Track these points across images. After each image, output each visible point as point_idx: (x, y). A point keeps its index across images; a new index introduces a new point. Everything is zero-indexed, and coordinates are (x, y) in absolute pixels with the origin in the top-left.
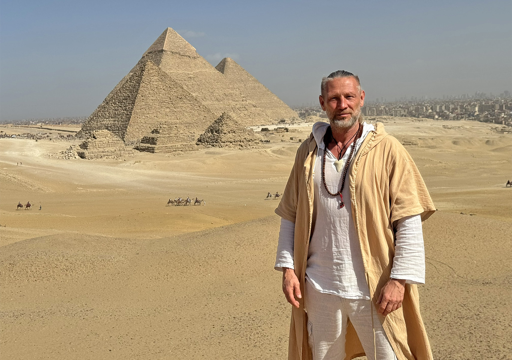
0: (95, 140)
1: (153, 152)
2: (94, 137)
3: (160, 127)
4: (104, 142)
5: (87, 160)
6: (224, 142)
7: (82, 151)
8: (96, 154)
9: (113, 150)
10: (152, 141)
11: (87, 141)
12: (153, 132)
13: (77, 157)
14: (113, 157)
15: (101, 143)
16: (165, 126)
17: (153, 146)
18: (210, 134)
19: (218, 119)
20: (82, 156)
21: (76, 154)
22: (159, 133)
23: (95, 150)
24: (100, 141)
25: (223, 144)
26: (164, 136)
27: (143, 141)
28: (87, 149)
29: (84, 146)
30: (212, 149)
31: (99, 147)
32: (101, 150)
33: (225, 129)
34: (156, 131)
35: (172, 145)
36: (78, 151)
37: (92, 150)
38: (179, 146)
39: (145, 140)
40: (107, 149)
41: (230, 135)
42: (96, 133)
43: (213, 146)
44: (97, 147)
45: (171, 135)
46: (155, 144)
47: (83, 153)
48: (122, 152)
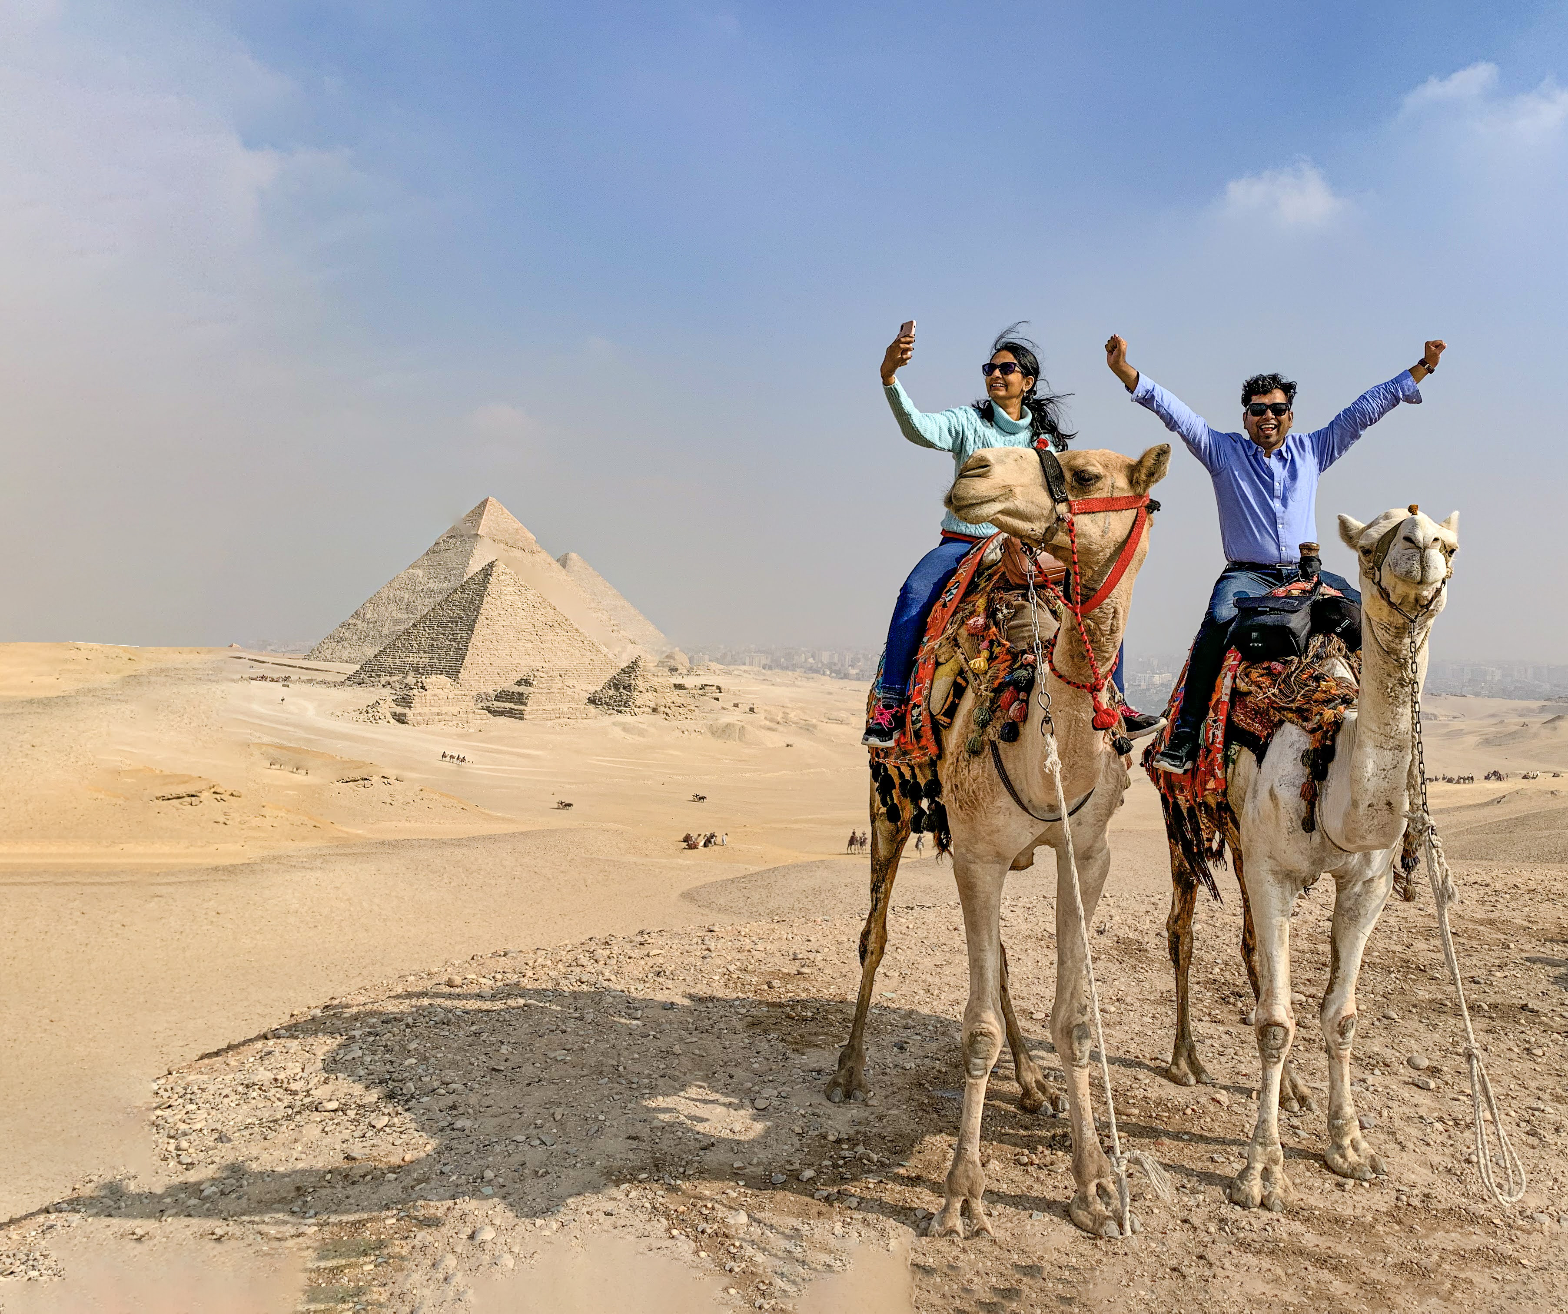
0: (425, 693)
1: (521, 719)
2: (423, 687)
3: (535, 676)
4: (440, 697)
5: (411, 727)
6: (639, 707)
7: (399, 710)
8: (426, 718)
9: (455, 712)
10: (520, 699)
11: (411, 694)
12: (519, 683)
13: (392, 721)
14: (455, 722)
15: (436, 698)
16: (542, 675)
17: (522, 707)
18: (612, 692)
19: (628, 667)
20: (401, 719)
21: (389, 715)
22: (531, 685)
23: (426, 710)
24: (435, 695)
25: (636, 710)
26: (540, 691)
27: (498, 698)
28: (410, 707)
29: (406, 701)
30: (620, 718)
31: (431, 706)
32: (435, 710)
33: (640, 682)
34: (527, 682)
35: (553, 707)
36: (393, 710)
37: (419, 710)
38: (565, 709)
39: (502, 696)
40: (444, 709)
41: (650, 695)
42: (428, 680)
43: (620, 712)
44: (428, 705)
45: (552, 690)
46: (526, 704)
47: (405, 715)
48: (471, 716)
